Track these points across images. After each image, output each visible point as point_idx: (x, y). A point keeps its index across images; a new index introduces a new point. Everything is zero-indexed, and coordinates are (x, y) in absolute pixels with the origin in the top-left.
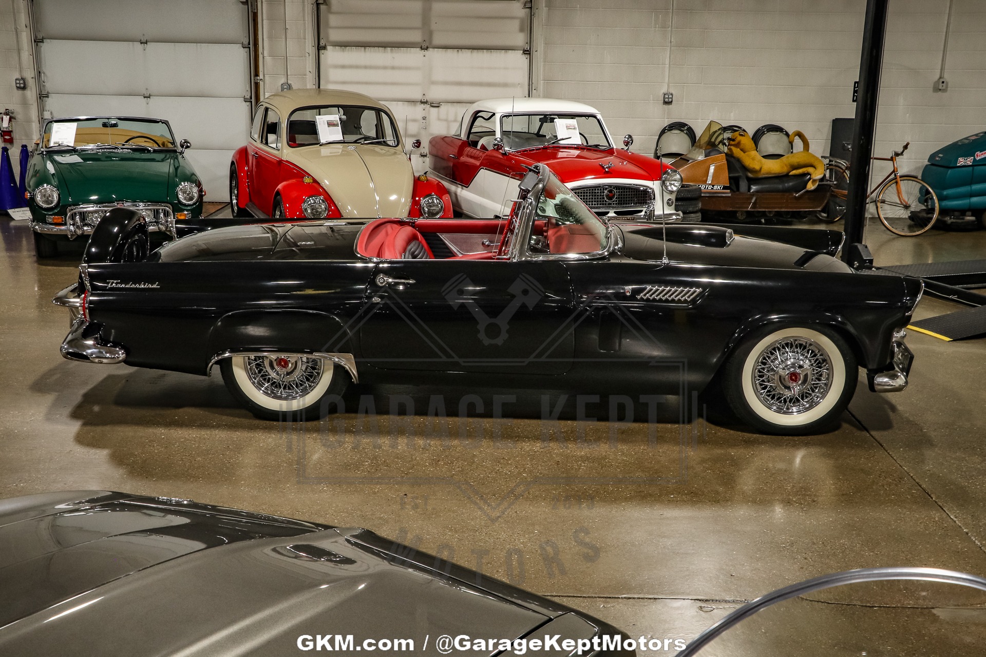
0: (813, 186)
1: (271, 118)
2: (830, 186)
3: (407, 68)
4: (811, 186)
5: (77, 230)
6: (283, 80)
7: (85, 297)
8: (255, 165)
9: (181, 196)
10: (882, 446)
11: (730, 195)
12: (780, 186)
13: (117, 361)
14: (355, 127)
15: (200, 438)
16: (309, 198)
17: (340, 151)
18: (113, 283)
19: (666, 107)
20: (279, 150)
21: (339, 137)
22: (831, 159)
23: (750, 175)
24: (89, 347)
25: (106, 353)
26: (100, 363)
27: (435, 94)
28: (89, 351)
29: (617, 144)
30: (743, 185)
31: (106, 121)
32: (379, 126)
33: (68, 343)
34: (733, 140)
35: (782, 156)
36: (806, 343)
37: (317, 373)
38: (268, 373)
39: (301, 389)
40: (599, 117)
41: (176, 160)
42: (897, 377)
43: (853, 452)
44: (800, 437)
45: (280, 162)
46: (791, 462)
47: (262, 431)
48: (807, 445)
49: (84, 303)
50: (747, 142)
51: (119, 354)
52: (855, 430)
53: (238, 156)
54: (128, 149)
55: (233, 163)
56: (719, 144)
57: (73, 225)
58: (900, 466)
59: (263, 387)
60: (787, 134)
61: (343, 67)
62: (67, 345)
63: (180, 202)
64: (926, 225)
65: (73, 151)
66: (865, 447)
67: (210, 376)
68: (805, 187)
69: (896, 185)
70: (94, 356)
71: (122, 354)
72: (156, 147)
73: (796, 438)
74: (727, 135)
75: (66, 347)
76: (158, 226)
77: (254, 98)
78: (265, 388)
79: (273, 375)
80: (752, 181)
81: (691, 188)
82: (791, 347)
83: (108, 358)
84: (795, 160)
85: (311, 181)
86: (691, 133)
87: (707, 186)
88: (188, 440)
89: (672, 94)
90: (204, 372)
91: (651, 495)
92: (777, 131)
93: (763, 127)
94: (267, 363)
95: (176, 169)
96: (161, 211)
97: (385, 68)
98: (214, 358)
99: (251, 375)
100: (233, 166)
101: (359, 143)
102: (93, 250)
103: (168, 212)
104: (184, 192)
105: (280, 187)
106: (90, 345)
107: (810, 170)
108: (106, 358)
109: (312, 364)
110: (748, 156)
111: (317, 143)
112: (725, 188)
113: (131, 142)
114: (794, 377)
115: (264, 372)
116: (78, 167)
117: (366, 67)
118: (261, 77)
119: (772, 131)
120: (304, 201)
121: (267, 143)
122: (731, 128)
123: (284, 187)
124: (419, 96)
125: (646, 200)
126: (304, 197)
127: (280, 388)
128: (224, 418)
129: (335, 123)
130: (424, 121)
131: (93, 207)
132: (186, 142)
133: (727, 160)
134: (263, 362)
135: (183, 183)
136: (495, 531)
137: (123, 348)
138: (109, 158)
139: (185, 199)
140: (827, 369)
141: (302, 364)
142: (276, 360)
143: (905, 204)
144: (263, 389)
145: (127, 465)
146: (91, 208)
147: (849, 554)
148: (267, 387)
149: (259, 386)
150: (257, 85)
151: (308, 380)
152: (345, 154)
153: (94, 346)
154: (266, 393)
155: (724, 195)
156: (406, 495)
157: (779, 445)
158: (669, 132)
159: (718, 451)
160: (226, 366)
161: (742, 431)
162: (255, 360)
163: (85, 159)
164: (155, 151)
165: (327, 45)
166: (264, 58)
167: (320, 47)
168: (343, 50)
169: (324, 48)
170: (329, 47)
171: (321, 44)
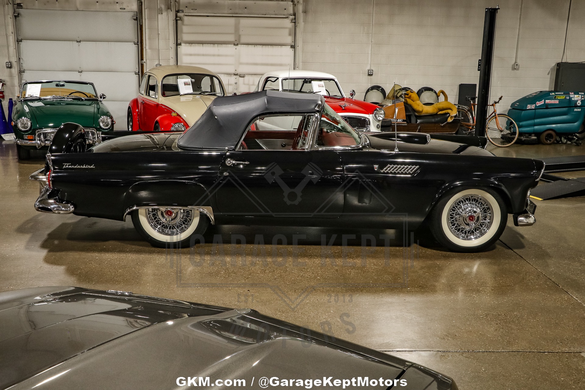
0: (451, 120)
1: (151, 83)
2: (459, 120)
3: (226, 56)
4: (450, 120)
5: (42, 143)
6: (157, 63)
7: (50, 174)
8: (143, 109)
9: (101, 124)
10: (522, 258)
11: (406, 125)
12: (433, 120)
13: (69, 212)
14: (198, 87)
15: (120, 258)
16: (175, 124)
17: (192, 98)
18: (66, 165)
19: (370, 77)
20: (156, 98)
21: (191, 91)
22: (459, 105)
23: (416, 114)
24: (51, 204)
25: (63, 207)
26: (59, 213)
27: (242, 70)
28: (52, 206)
29: (346, 95)
30: (413, 119)
31: (58, 83)
32: (212, 86)
33: (39, 201)
34: (408, 95)
35: (433, 104)
36: (478, 198)
37: (189, 219)
38: (160, 219)
39: (180, 229)
40: (336, 80)
41: (98, 105)
42: (530, 217)
43: (507, 261)
44: (475, 253)
45: (158, 105)
46: (471, 268)
47: (157, 254)
48: (480, 258)
49: (49, 177)
50: (414, 96)
51: (70, 208)
52: (504, 249)
53: (132, 104)
54: (70, 98)
55: (129, 108)
56: (399, 97)
57: (39, 140)
58: (536, 269)
59: (157, 228)
60: (435, 92)
61: (191, 55)
62: (39, 203)
63: (101, 127)
64: (512, 141)
65: (39, 100)
66: (513, 259)
67: (125, 221)
68: (447, 120)
69: (496, 119)
70: (55, 209)
71: (72, 208)
72: (86, 98)
73: (472, 254)
74: (404, 92)
75: (38, 204)
76: (88, 141)
77: (141, 73)
78: (158, 228)
79: (163, 220)
80: (418, 117)
81: (386, 120)
82: (469, 201)
83: (63, 210)
84: (441, 106)
85: (176, 115)
86: (383, 91)
87: (394, 120)
88: (113, 260)
89: (372, 70)
90: (122, 219)
91: (396, 288)
92: (430, 91)
93: (422, 88)
94: (159, 213)
95: (98, 109)
96: (90, 132)
97: (214, 55)
98: (128, 210)
99: (150, 221)
100: (130, 109)
101: (202, 94)
102: (54, 147)
103: (94, 133)
104: (103, 122)
105: (158, 118)
106: (52, 203)
107: (449, 111)
108: (62, 210)
109: (186, 214)
110: (416, 103)
111: (179, 94)
112: (404, 121)
113: (72, 95)
114: (471, 218)
115: (158, 219)
116: (41, 109)
117: (203, 55)
118: (145, 60)
119: (427, 90)
120: (172, 126)
121: (149, 95)
122: (406, 89)
123: (161, 119)
124: (233, 71)
125: (365, 125)
126: (172, 124)
127: (167, 228)
128: (133, 246)
129: (188, 83)
130: (236, 85)
131: (51, 130)
132: (103, 95)
133: (404, 105)
134: (157, 213)
135: (102, 117)
136: (307, 312)
137: (72, 204)
138: (59, 103)
139: (104, 125)
140: (490, 214)
141: (181, 214)
142: (165, 212)
143: (500, 129)
144: (157, 229)
145: (77, 275)
146: (49, 130)
147: (521, 320)
148: (159, 227)
149: (155, 227)
150: (142, 65)
151: (184, 223)
152: (194, 100)
153: (55, 203)
154: (159, 231)
155: (403, 125)
156: (249, 291)
157: (462, 258)
158: (371, 91)
159: (430, 262)
160: (135, 215)
161: (440, 250)
162: (152, 212)
163: (46, 104)
164: (86, 100)
165: (181, 43)
166: (146, 50)
167: (178, 44)
168: (191, 45)
169: (180, 44)
170: (183, 44)
171: (178, 42)
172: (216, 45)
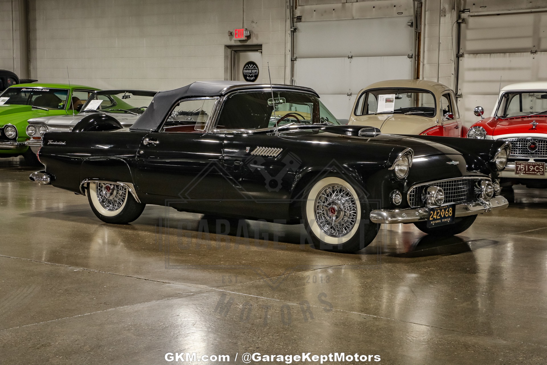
3: (520, 69)
61: (475, 69)
97: (503, 69)
165: (464, 53)
166: (424, 65)
167: (459, 56)
168: (475, 56)
169: (462, 56)
170: (466, 55)
171: (460, 53)
172: (508, 54)
